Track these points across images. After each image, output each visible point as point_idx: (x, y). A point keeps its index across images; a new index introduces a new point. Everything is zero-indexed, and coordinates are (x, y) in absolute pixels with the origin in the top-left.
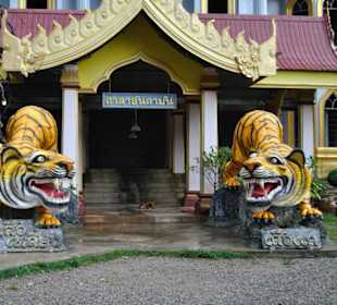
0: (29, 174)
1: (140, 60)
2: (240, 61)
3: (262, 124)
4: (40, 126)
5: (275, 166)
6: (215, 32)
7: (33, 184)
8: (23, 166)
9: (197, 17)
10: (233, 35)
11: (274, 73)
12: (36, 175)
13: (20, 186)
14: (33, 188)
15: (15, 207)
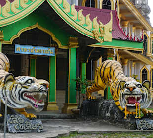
0: (23, 89)
1: (37, 28)
2: (95, 33)
3: (116, 67)
4: (5, 63)
5: (140, 89)
6: (83, 16)
7: (26, 95)
8: (19, 85)
9: (74, 7)
10: (92, 19)
11: (111, 40)
12: (28, 90)
13: (18, 96)
14: (25, 97)
15: (14, 107)
